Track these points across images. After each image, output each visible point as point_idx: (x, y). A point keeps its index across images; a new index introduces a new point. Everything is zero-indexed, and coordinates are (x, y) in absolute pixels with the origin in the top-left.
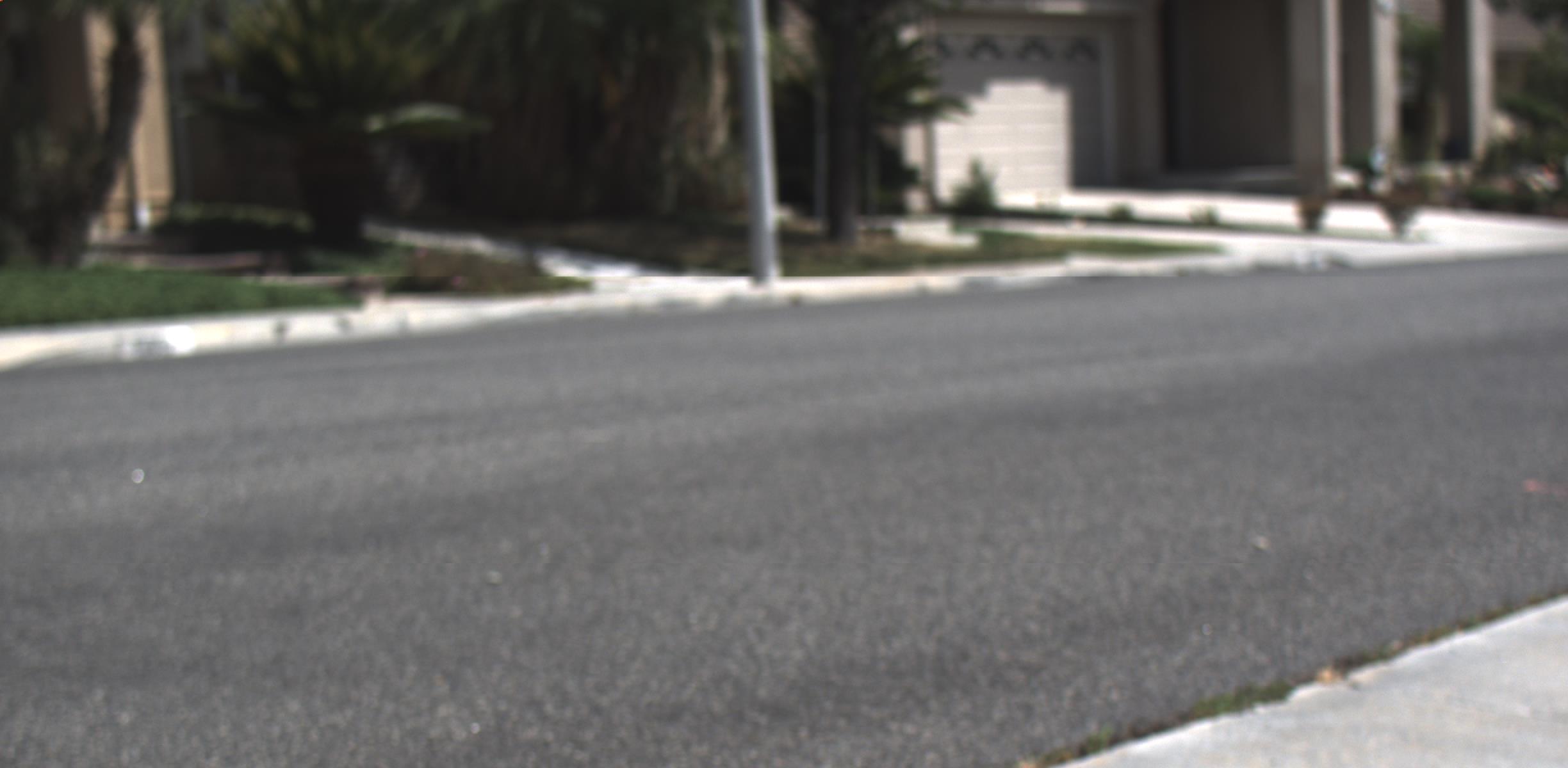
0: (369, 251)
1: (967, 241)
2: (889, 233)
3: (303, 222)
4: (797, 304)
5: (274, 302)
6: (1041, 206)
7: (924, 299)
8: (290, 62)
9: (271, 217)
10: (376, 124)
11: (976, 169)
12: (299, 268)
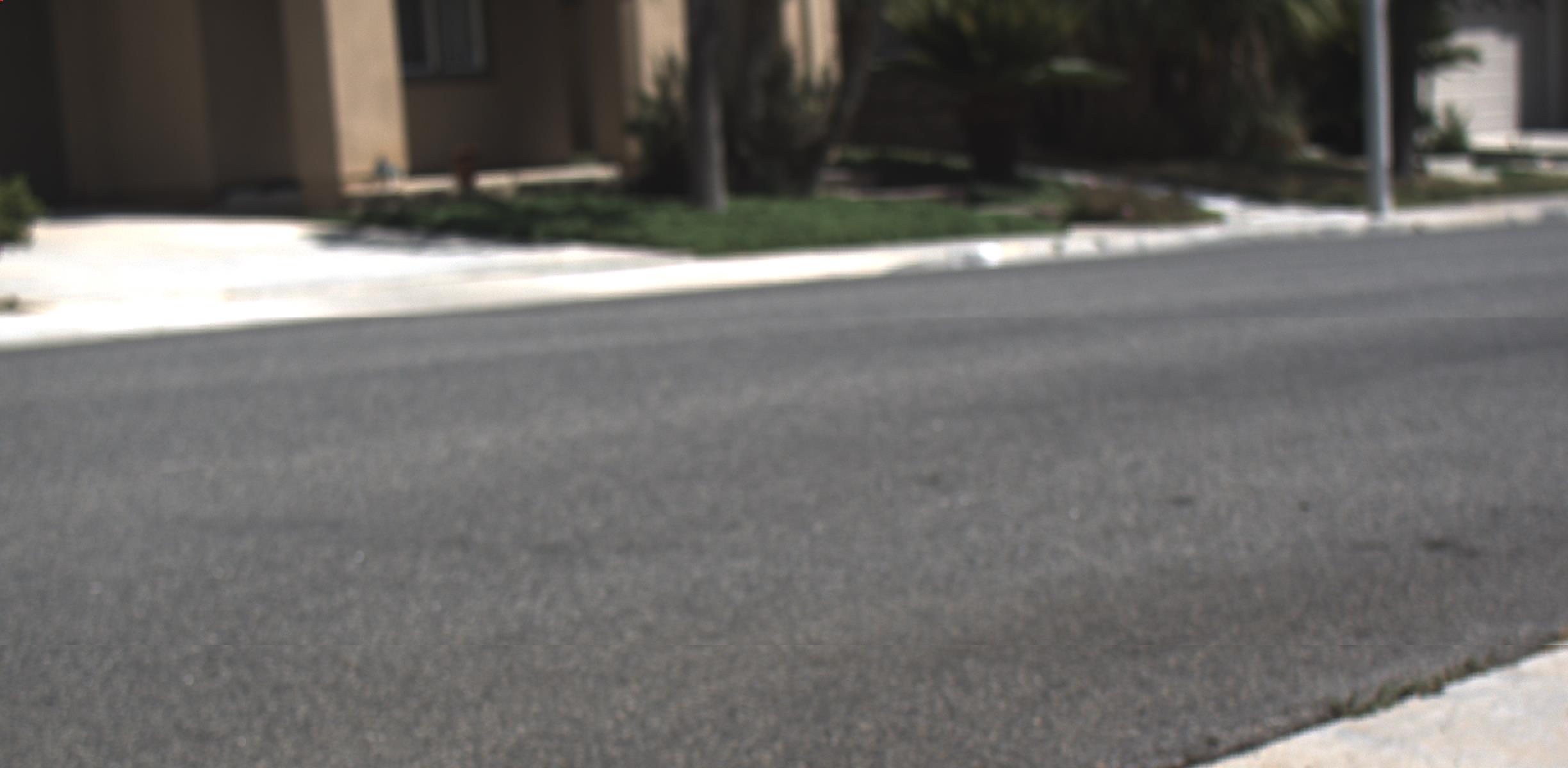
0: (1028, 187)
1: (1487, 176)
2: (1422, 171)
3: (959, 162)
4: (1420, 234)
5: (1005, 229)
6: (1513, 148)
7: (1512, 229)
8: (967, 24)
9: (924, 157)
10: (1035, 75)
11: (1450, 112)
12: (975, 200)
